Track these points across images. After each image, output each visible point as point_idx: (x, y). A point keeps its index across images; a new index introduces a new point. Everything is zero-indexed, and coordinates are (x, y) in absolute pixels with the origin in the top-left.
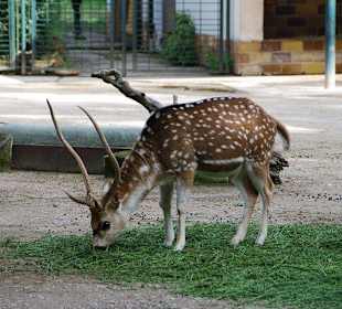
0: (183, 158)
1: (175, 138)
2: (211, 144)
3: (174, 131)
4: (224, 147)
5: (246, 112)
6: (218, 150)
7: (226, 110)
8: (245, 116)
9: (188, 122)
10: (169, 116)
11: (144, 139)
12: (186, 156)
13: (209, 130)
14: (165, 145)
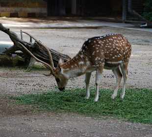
0: (100, 60)
1: (98, 51)
2: (111, 55)
3: (97, 48)
4: (116, 56)
5: (122, 40)
6: (114, 58)
7: (116, 39)
8: (122, 42)
9: (102, 45)
10: (95, 42)
11: (84, 51)
12: (102, 60)
13: (111, 48)
14: (93, 54)
